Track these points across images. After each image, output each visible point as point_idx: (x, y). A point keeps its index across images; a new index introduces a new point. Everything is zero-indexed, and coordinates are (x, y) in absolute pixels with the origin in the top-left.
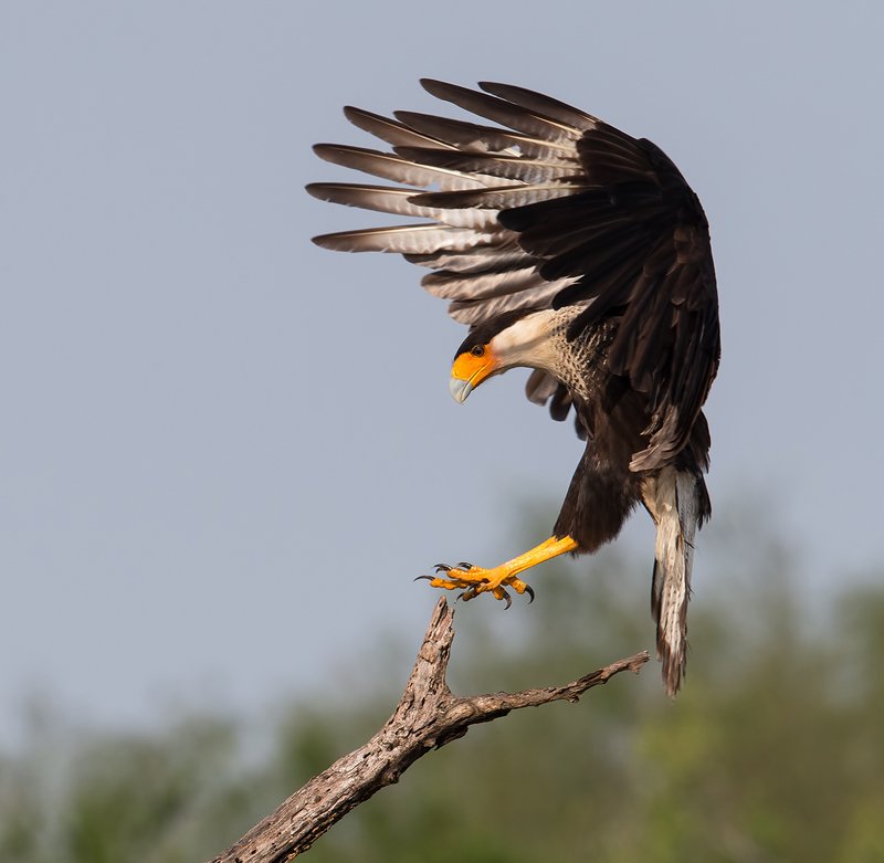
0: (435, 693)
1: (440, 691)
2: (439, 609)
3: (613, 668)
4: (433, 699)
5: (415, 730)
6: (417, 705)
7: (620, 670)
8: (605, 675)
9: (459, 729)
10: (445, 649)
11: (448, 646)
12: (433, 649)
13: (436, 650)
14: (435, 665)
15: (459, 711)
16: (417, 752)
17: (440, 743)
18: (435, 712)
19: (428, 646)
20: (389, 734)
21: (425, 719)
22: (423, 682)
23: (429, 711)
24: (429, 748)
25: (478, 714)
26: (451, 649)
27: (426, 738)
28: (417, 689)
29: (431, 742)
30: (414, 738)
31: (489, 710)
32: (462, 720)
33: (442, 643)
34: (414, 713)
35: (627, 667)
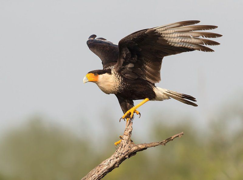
0: (128, 144)
1: (129, 143)
3: (174, 136)
4: (127, 145)
5: (123, 153)
6: (123, 147)
7: (176, 137)
8: (172, 138)
9: (134, 153)
10: (130, 132)
11: (131, 131)
12: (127, 132)
13: (128, 133)
14: (128, 136)
15: (134, 148)
16: (124, 159)
17: (129, 157)
18: (128, 149)
19: (126, 131)
20: (116, 154)
21: (125, 150)
22: (125, 141)
23: (127, 148)
24: (126, 158)
25: (139, 149)
26: (132, 132)
27: (126, 155)
28: (123, 143)
29: (127, 156)
30: (123, 155)
31: (142, 148)
32: (135, 150)
33: (129, 131)
34: (123, 149)
35: (178, 136)
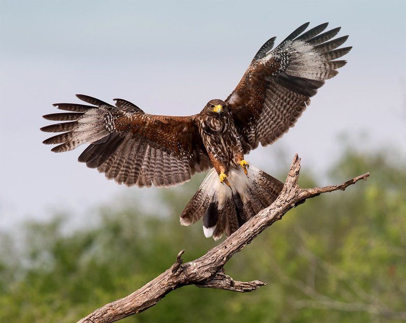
0: (294, 187)
1: (296, 187)
2: (295, 158)
3: (357, 178)
4: (294, 190)
5: (287, 200)
6: (288, 191)
7: (360, 179)
8: (355, 181)
9: (302, 200)
10: (298, 172)
12: (293, 172)
13: (295, 172)
14: (294, 178)
15: (303, 194)
16: (289, 208)
17: (296, 205)
19: (292, 171)
20: (278, 202)
21: (291, 197)
22: (290, 184)
23: (293, 194)
24: (292, 207)
25: (309, 195)
26: (300, 172)
27: (291, 203)
28: (288, 186)
29: (293, 205)
30: (287, 204)
31: (313, 193)
32: (304, 197)
33: (296, 170)
34: (287, 195)
35: (362, 178)
